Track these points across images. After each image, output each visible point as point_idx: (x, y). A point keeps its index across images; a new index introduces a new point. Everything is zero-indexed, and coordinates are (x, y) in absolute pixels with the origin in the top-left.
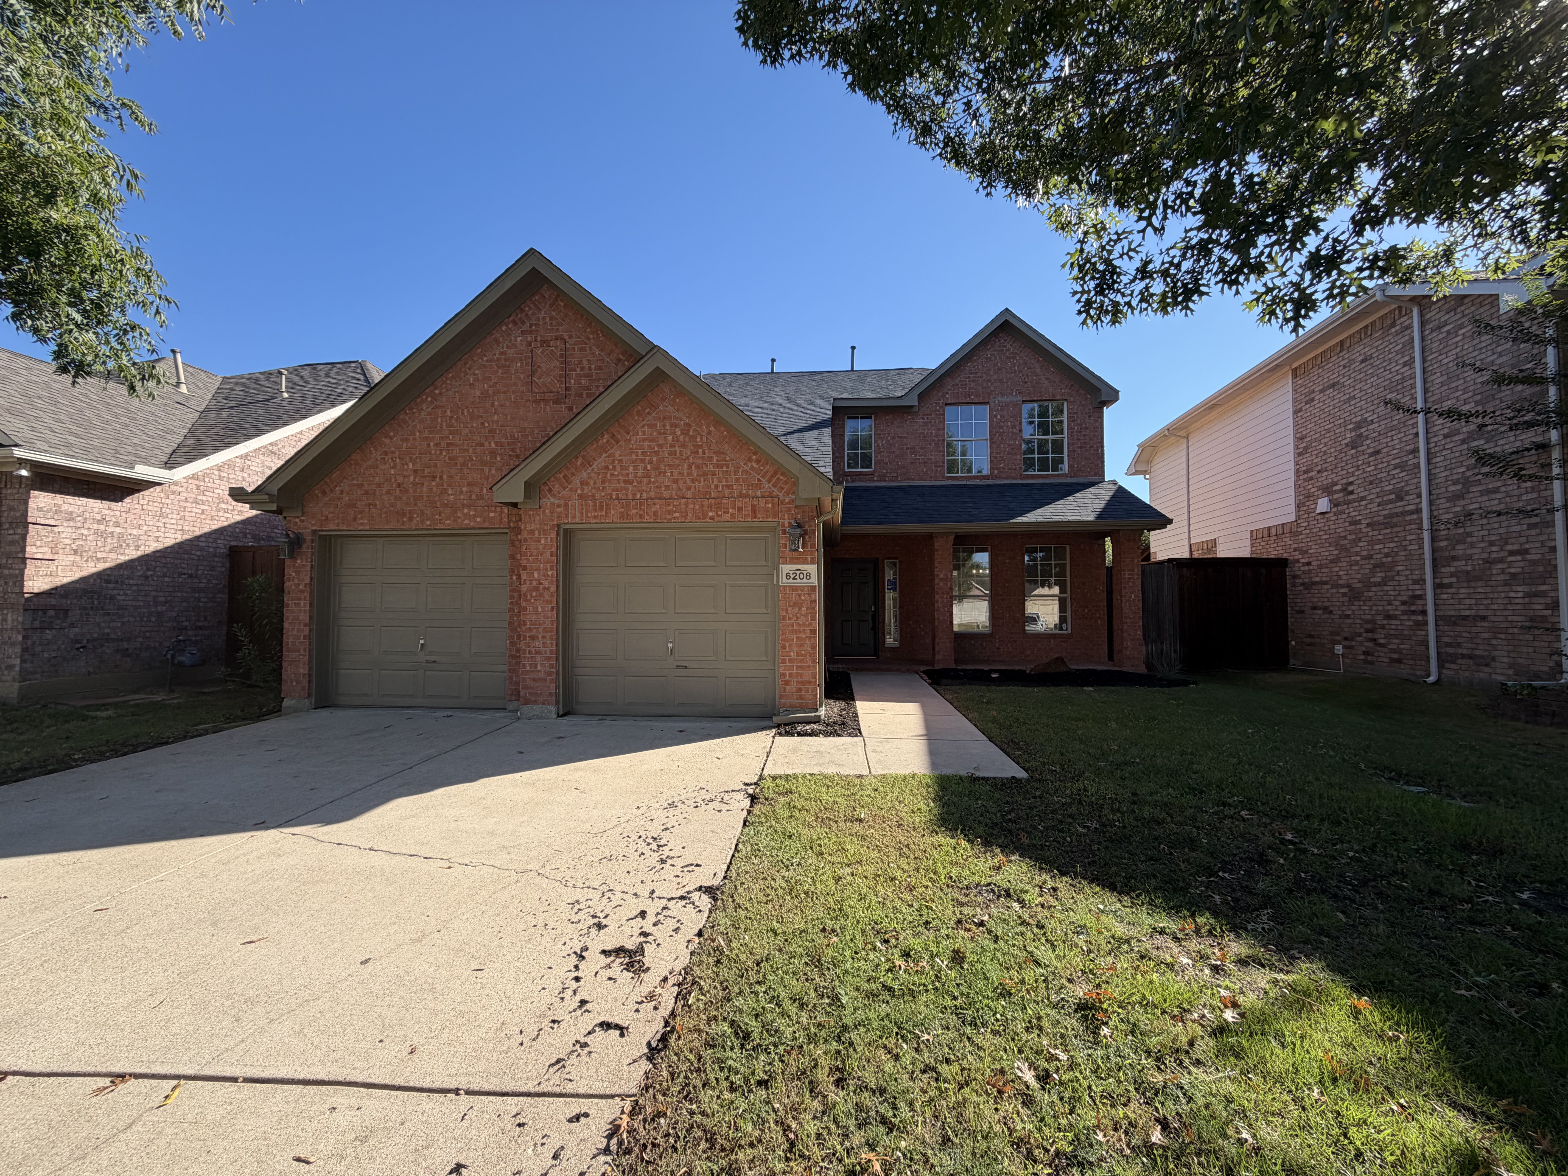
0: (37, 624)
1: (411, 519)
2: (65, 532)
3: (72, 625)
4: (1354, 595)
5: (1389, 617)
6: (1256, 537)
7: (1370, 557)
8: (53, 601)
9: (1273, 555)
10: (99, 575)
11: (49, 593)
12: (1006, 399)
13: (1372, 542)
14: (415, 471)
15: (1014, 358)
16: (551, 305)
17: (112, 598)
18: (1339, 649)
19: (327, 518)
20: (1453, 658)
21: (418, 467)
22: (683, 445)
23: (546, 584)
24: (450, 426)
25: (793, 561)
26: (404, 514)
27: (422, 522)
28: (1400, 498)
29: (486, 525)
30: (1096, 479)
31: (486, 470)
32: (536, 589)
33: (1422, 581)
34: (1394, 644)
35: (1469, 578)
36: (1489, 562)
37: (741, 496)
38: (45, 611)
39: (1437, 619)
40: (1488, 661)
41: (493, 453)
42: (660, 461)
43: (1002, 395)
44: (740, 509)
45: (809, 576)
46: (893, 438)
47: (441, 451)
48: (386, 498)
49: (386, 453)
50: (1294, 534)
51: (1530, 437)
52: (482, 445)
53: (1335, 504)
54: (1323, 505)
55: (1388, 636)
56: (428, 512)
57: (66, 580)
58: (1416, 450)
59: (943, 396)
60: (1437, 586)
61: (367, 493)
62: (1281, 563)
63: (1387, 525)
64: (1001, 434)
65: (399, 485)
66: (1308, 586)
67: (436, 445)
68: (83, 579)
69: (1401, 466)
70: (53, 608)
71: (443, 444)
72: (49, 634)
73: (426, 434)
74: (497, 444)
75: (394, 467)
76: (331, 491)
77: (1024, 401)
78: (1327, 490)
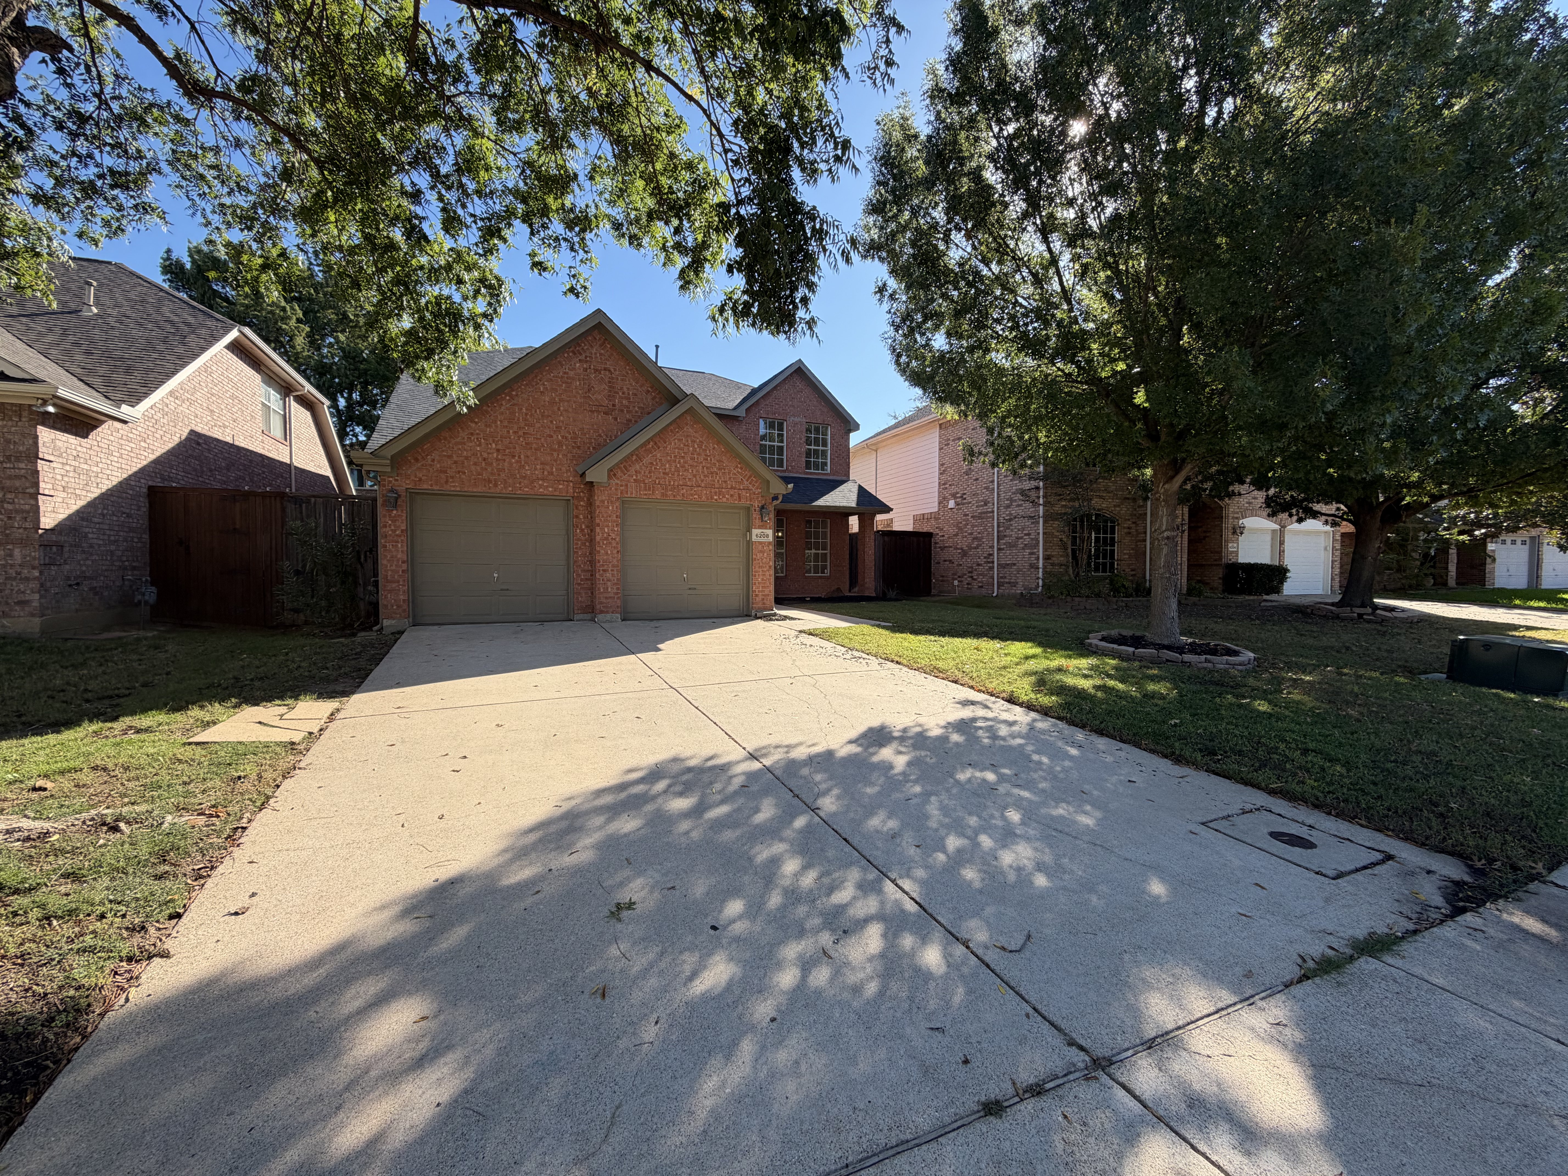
0: (47, 560)
1: (496, 485)
2: (58, 468)
3: (65, 562)
4: (964, 554)
5: (979, 565)
6: (916, 519)
7: (971, 534)
8: (54, 538)
9: (925, 530)
11: (52, 530)
12: (797, 419)
13: (973, 526)
14: (498, 450)
15: (802, 392)
16: (601, 346)
17: (86, 535)
18: (956, 583)
19: (420, 480)
20: (1003, 583)
21: (499, 447)
22: (699, 454)
23: (613, 536)
24: (525, 420)
25: (760, 527)
26: (490, 481)
27: (505, 488)
28: (986, 504)
29: (557, 493)
30: (844, 478)
31: (555, 454)
32: (606, 539)
33: (992, 547)
34: (980, 578)
35: (1011, 546)
36: (1018, 538)
37: (732, 488)
38: (52, 547)
39: (998, 565)
40: (1014, 584)
41: (560, 444)
42: (685, 462)
43: (795, 416)
44: (732, 496)
45: (768, 536)
47: (519, 437)
48: (473, 468)
49: (472, 434)
50: (936, 519)
51: (1033, 484)
52: (551, 437)
53: (957, 504)
54: (951, 504)
55: (978, 575)
56: (510, 481)
57: (61, 517)
58: (993, 481)
59: (759, 412)
60: (999, 549)
61: (456, 462)
62: (929, 535)
63: (980, 518)
64: (793, 443)
65: (485, 460)
66: (942, 548)
67: (515, 432)
68: (70, 517)
69: (987, 488)
70: (55, 543)
71: (521, 433)
72: (54, 570)
73: (506, 423)
74: (563, 437)
75: (480, 445)
76: (423, 458)
77: (807, 423)
78: (954, 496)
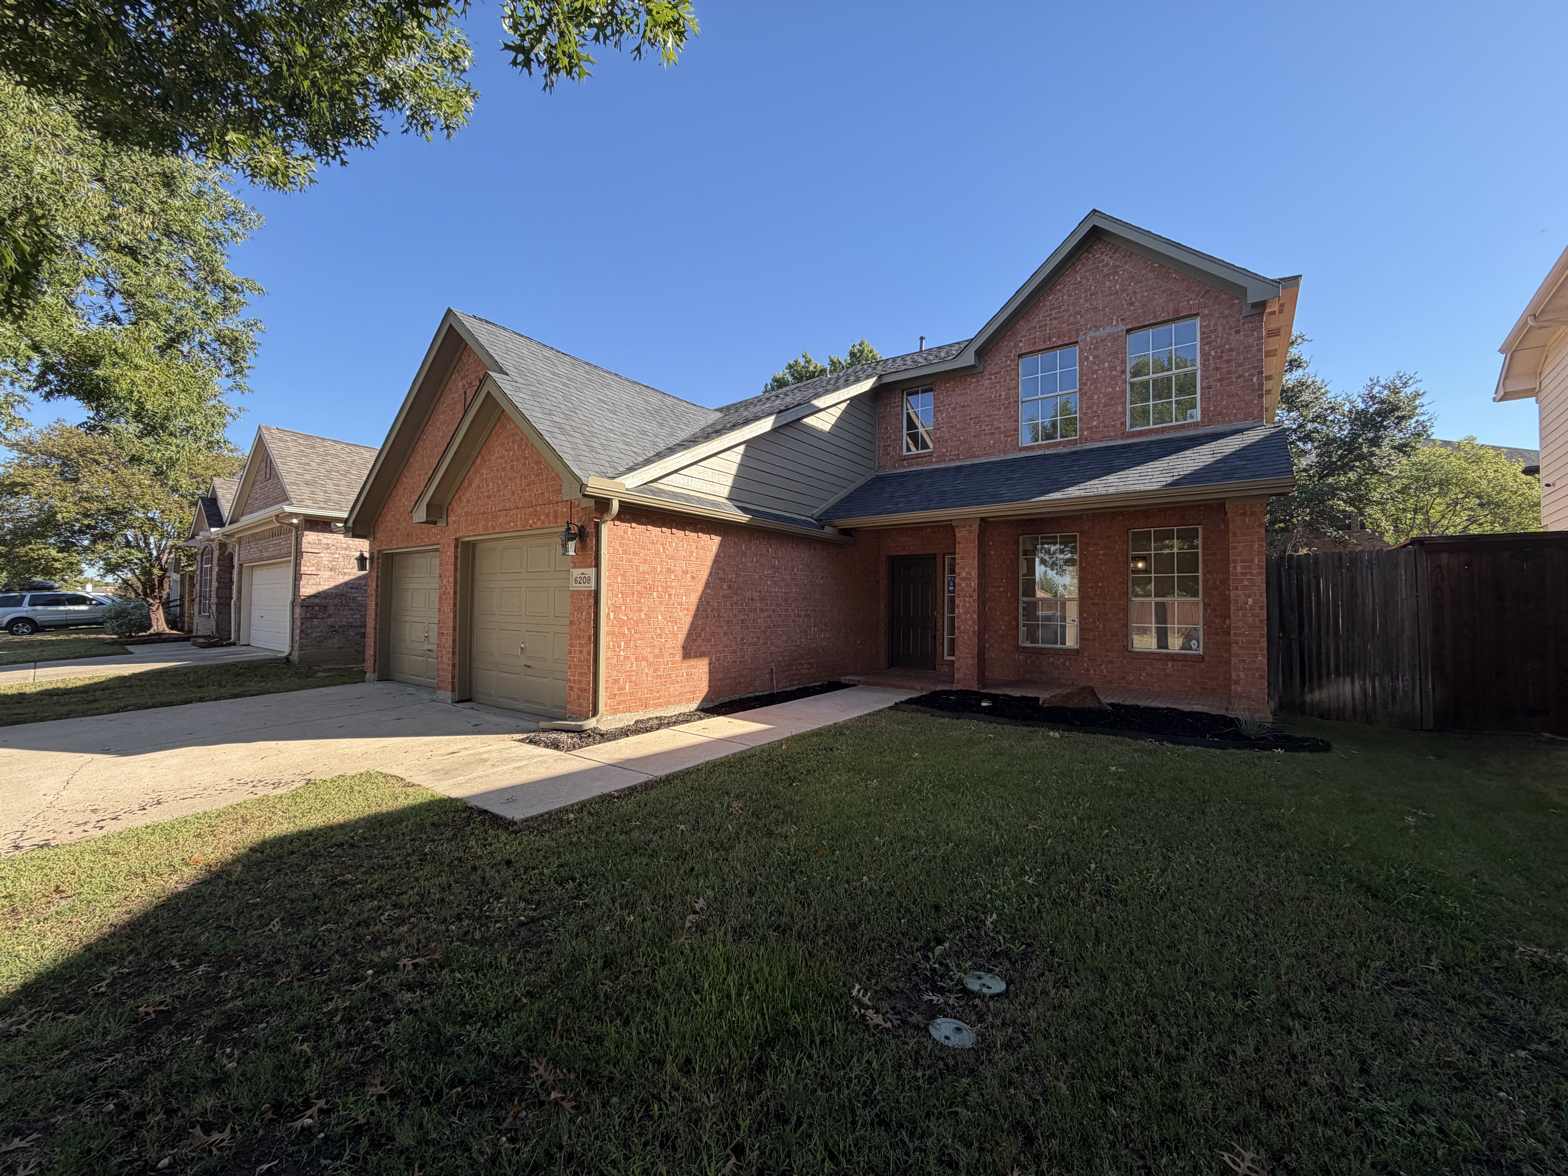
0: (308, 615)
2: (325, 557)
3: (330, 616)
8: (318, 601)
10: (346, 584)
11: (315, 596)
12: (1102, 333)
15: (1117, 273)
17: (354, 599)
30: (1247, 424)
38: (313, 607)
43: (1097, 328)
46: (954, 409)
57: (326, 587)
59: (1016, 346)
64: (1095, 381)
68: (336, 587)
70: (317, 605)
72: (316, 622)
77: (1128, 331)
